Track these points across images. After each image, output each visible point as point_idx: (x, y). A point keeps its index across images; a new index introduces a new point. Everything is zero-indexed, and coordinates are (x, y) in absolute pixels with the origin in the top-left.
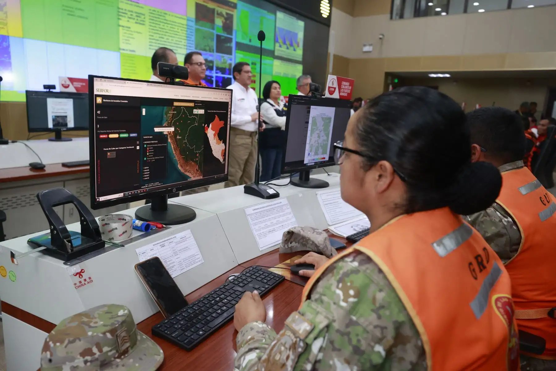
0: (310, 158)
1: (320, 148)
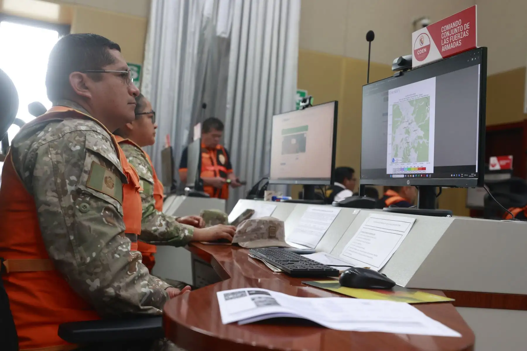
0: (395, 166)
1: (412, 151)
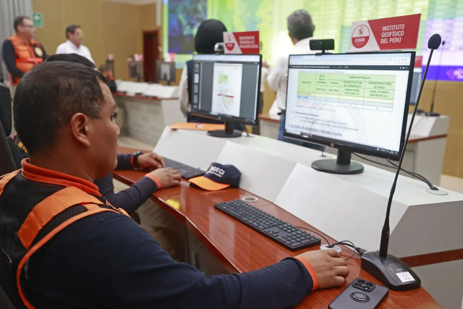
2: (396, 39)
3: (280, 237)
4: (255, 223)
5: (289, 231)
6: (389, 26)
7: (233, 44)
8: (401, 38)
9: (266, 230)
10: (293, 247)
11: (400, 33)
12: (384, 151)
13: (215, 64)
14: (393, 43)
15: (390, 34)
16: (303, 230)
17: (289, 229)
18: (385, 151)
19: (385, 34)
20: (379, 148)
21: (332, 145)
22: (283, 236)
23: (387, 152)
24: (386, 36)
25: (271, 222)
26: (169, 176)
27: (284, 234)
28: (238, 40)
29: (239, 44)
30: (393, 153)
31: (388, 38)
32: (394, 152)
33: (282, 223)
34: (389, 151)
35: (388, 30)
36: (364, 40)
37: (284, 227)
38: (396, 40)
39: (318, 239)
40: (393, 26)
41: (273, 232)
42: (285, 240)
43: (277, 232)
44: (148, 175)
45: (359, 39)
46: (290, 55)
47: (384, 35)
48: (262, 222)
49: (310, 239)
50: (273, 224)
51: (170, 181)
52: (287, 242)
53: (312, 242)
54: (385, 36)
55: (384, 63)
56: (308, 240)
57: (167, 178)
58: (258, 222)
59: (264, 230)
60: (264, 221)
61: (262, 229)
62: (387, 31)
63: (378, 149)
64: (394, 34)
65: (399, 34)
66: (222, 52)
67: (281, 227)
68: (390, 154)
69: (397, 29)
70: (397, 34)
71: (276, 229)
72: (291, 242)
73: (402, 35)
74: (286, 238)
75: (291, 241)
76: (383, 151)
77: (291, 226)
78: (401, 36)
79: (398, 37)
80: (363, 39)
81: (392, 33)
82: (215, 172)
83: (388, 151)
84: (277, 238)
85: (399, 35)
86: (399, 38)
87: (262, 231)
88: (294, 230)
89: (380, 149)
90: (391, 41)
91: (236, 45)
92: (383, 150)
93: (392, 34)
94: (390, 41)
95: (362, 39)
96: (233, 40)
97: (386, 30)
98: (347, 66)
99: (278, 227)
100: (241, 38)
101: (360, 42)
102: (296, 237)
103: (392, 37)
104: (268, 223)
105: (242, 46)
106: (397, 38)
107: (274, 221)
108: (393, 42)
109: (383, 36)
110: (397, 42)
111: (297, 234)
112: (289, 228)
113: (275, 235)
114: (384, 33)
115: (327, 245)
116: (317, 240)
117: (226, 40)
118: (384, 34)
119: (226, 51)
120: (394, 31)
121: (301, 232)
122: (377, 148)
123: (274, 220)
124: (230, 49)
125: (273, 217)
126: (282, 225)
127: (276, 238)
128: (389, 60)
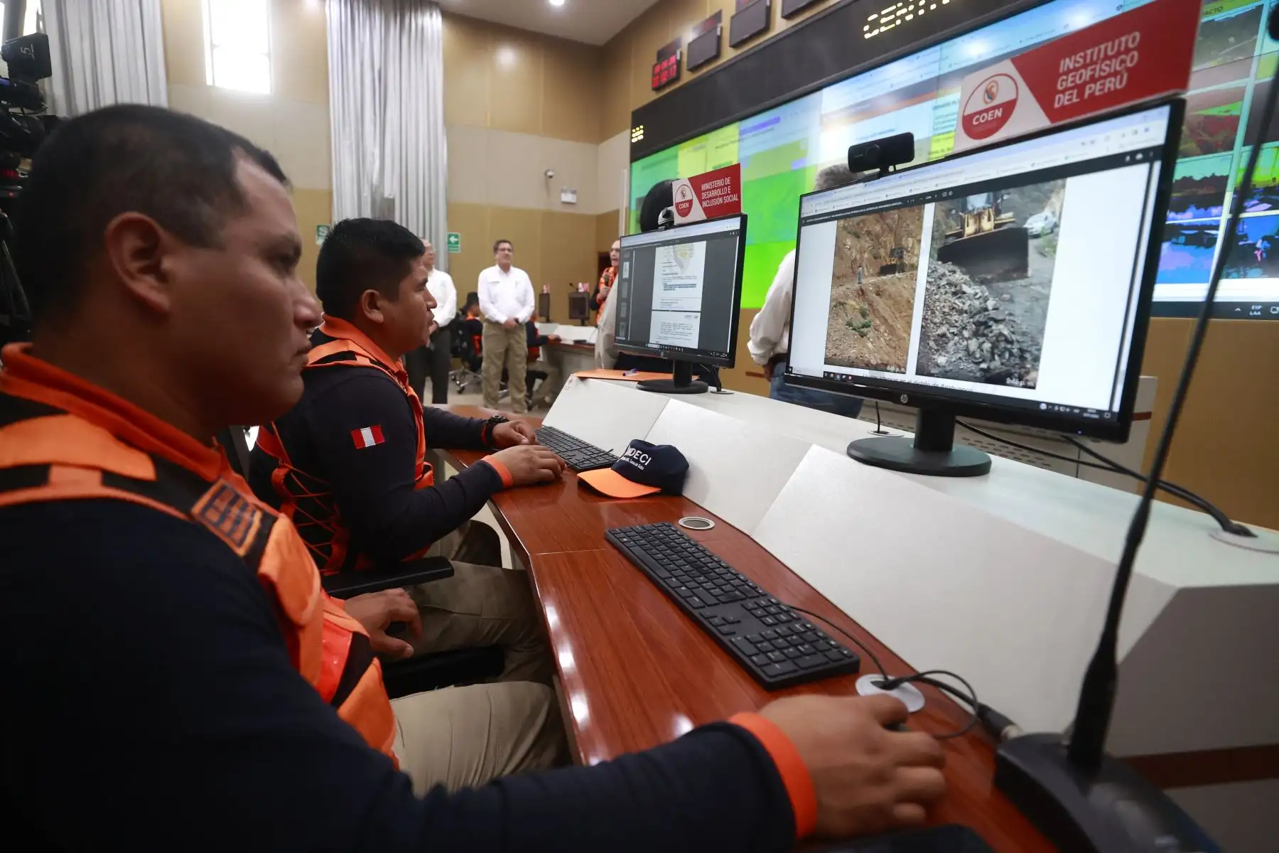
2: (1110, 82)
3: (739, 638)
4: (683, 588)
5: (770, 620)
6: (1082, 54)
7: (690, 202)
8: (1125, 76)
9: (707, 612)
10: (771, 677)
11: (1123, 62)
12: (1065, 412)
13: (658, 249)
14: (1100, 96)
15: (1087, 74)
16: (809, 623)
17: (769, 614)
18: (1068, 410)
19: (1070, 79)
20: (1048, 404)
21: (904, 398)
22: (749, 637)
23: (1076, 414)
24: (1073, 84)
25: (728, 588)
26: (530, 460)
27: (753, 629)
28: (698, 192)
29: (701, 201)
30: (1096, 416)
31: (1081, 88)
32: (1100, 412)
33: (756, 594)
34: (1084, 410)
35: (1077, 65)
36: (999, 113)
37: (759, 606)
38: (1107, 85)
39: (851, 657)
40: (1096, 49)
41: (723, 618)
42: (750, 649)
43: (736, 620)
44: (486, 459)
45: (985, 114)
46: (802, 196)
47: (1064, 83)
48: (703, 587)
49: (825, 656)
50: (730, 593)
51: (532, 470)
52: (754, 658)
53: (832, 665)
54: (1070, 85)
55: (1066, 158)
56: (819, 659)
57: (524, 465)
58: (693, 584)
59: (702, 611)
60: (709, 585)
61: (694, 608)
62: (1076, 69)
63: (1043, 407)
64: (1101, 70)
65: (1120, 65)
66: (670, 225)
67: (750, 604)
68: (1086, 418)
69: (1110, 53)
70: (1116, 65)
71: (732, 612)
72: (769, 658)
73: (1129, 65)
74: (754, 643)
75: (770, 654)
76: (1059, 410)
77: (777, 605)
78: (1128, 69)
79: (1115, 74)
80: (997, 111)
81: (1094, 70)
82: (631, 458)
83: (1077, 411)
84: (731, 641)
85: (1118, 68)
86: (1119, 77)
87: (696, 612)
88: (783, 617)
89: (1050, 407)
90: (1091, 92)
91: (696, 201)
92: (1062, 409)
93: (1092, 73)
94: (1087, 92)
95: (994, 113)
96: (690, 194)
97: (1071, 67)
98: (947, 190)
99: (742, 605)
100: (705, 186)
101: (987, 122)
102: (787, 644)
103: (1093, 80)
104: (717, 591)
105: (705, 204)
106: (1113, 79)
107: (736, 587)
108: (1097, 93)
109: (1061, 85)
110: (1112, 89)
111: (790, 632)
112: (773, 610)
113: (725, 629)
114: (1065, 77)
115: (878, 678)
116: (847, 661)
117: (677, 198)
118: (1067, 80)
119: (678, 219)
120: (1099, 62)
121: (804, 626)
122: (1039, 403)
123: (736, 582)
124: (684, 213)
125: (736, 576)
126: (753, 600)
127: (725, 639)
128: (1083, 144)
